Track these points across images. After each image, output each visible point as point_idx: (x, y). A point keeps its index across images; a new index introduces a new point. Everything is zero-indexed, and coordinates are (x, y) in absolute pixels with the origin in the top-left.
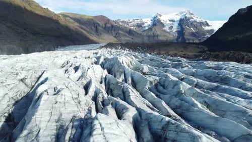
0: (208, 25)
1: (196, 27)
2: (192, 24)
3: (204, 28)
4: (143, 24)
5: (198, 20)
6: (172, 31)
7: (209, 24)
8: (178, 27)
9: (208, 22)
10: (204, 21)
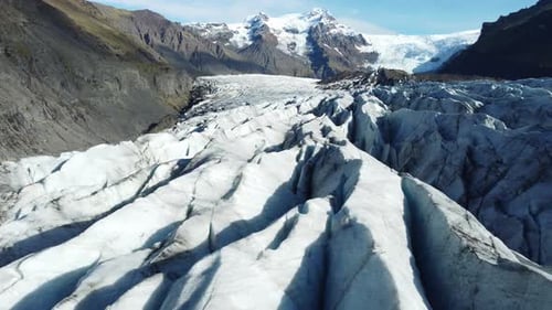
0: (364, 42)
1: (343, 47)
2: (335, 38)
3: (358, 48)
4: (231, 34)
5: (345, 32)
6: (295, 53)
7: (368, 41)
8: (307, 44)
9: (364, 36)
10: (356, 34)
